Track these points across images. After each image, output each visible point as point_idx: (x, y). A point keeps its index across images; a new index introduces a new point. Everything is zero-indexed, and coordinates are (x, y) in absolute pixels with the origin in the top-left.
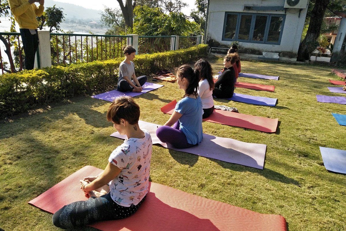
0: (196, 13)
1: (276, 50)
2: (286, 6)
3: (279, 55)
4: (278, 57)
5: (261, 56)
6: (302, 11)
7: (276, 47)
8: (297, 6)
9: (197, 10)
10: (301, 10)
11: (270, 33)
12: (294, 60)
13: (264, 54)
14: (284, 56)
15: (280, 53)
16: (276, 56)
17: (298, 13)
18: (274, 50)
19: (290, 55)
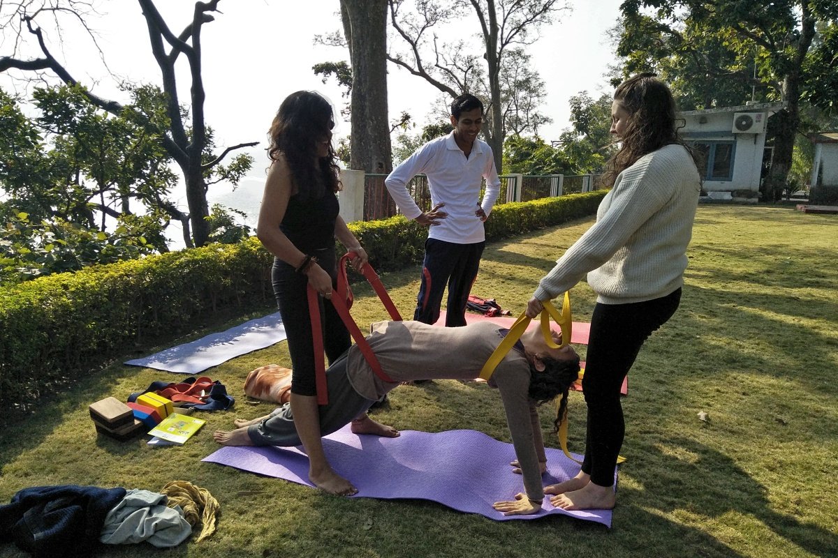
0: (570, 134)
1: (728, 188)
2: (735, 130)
3: (732, 195)
4: (731, 198)
5: (705, 197)
6: (758, 136)
7: (727, 185)
8: (751, 131)
9: (572, 128)
10: (756, 135)
11: (716, 168)
12: (756, 200)
13: (709, 194)
14: (739, 196)
15: (733, 192)
16: (728, 196)
17: (753, 139)
18: (724, 189)
19: (748, 193)
